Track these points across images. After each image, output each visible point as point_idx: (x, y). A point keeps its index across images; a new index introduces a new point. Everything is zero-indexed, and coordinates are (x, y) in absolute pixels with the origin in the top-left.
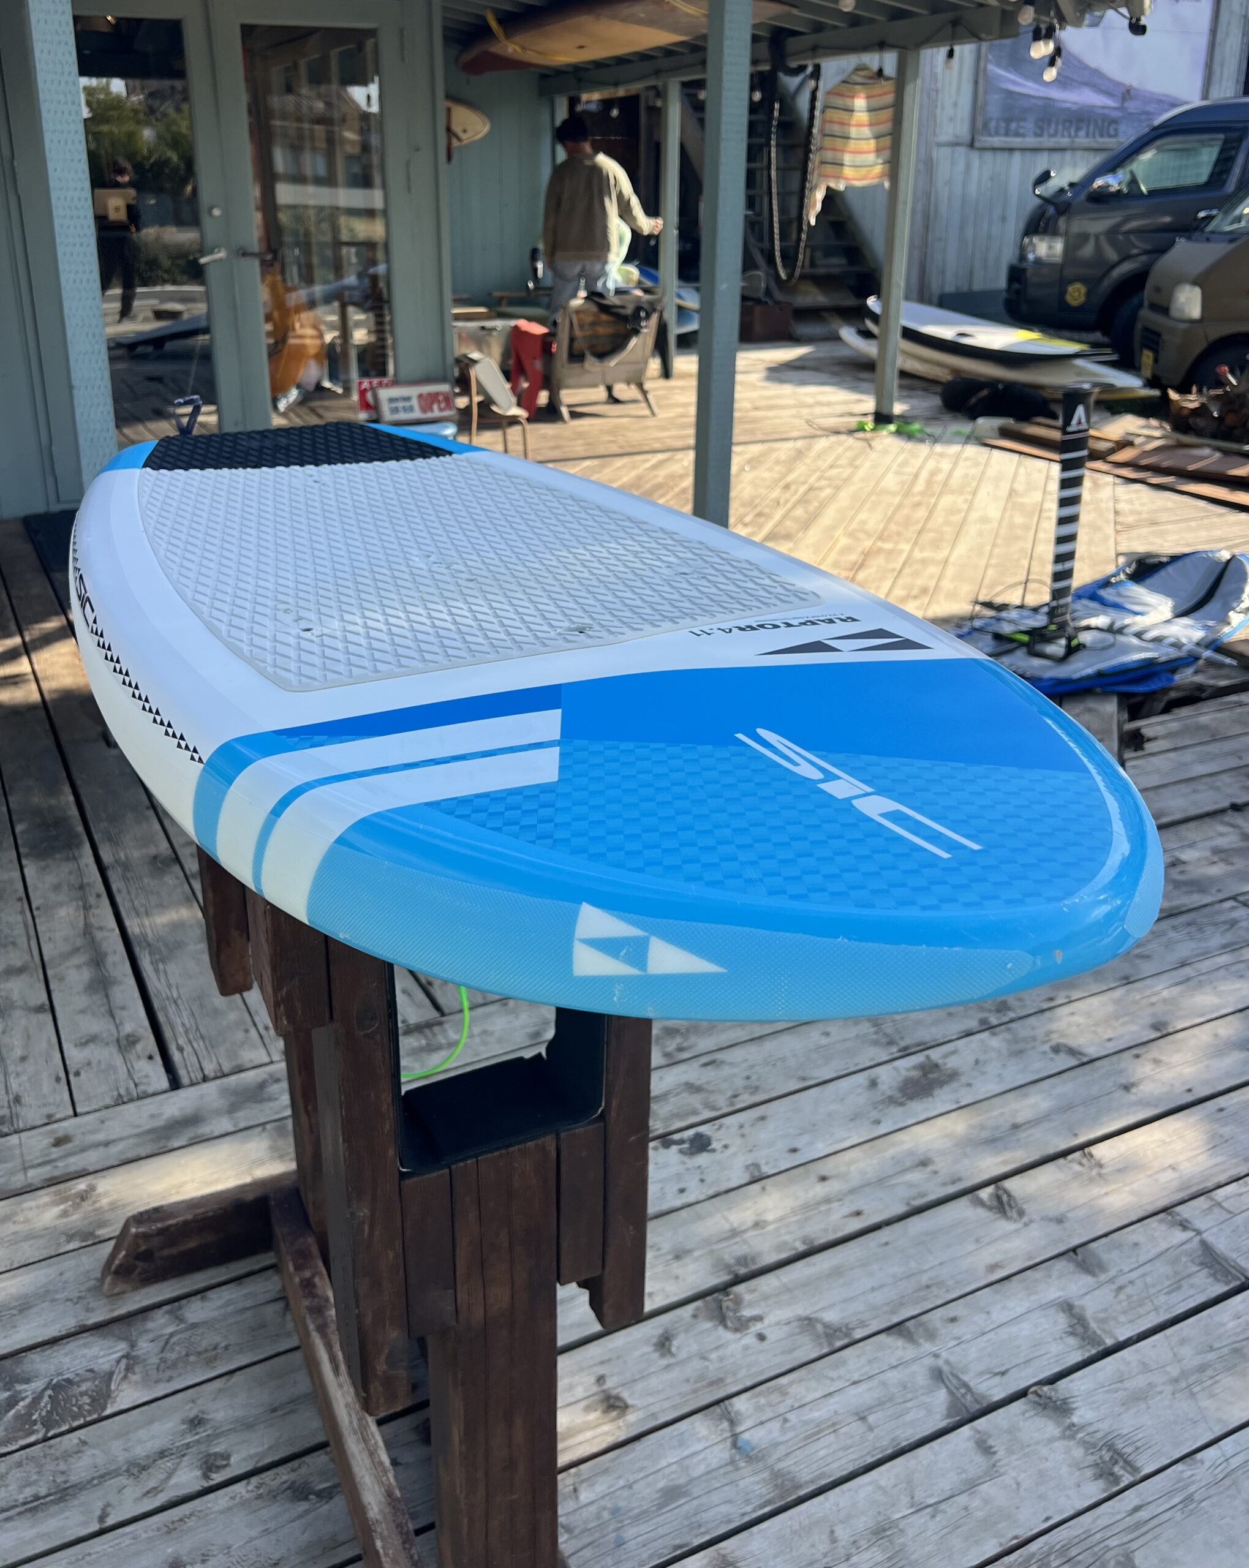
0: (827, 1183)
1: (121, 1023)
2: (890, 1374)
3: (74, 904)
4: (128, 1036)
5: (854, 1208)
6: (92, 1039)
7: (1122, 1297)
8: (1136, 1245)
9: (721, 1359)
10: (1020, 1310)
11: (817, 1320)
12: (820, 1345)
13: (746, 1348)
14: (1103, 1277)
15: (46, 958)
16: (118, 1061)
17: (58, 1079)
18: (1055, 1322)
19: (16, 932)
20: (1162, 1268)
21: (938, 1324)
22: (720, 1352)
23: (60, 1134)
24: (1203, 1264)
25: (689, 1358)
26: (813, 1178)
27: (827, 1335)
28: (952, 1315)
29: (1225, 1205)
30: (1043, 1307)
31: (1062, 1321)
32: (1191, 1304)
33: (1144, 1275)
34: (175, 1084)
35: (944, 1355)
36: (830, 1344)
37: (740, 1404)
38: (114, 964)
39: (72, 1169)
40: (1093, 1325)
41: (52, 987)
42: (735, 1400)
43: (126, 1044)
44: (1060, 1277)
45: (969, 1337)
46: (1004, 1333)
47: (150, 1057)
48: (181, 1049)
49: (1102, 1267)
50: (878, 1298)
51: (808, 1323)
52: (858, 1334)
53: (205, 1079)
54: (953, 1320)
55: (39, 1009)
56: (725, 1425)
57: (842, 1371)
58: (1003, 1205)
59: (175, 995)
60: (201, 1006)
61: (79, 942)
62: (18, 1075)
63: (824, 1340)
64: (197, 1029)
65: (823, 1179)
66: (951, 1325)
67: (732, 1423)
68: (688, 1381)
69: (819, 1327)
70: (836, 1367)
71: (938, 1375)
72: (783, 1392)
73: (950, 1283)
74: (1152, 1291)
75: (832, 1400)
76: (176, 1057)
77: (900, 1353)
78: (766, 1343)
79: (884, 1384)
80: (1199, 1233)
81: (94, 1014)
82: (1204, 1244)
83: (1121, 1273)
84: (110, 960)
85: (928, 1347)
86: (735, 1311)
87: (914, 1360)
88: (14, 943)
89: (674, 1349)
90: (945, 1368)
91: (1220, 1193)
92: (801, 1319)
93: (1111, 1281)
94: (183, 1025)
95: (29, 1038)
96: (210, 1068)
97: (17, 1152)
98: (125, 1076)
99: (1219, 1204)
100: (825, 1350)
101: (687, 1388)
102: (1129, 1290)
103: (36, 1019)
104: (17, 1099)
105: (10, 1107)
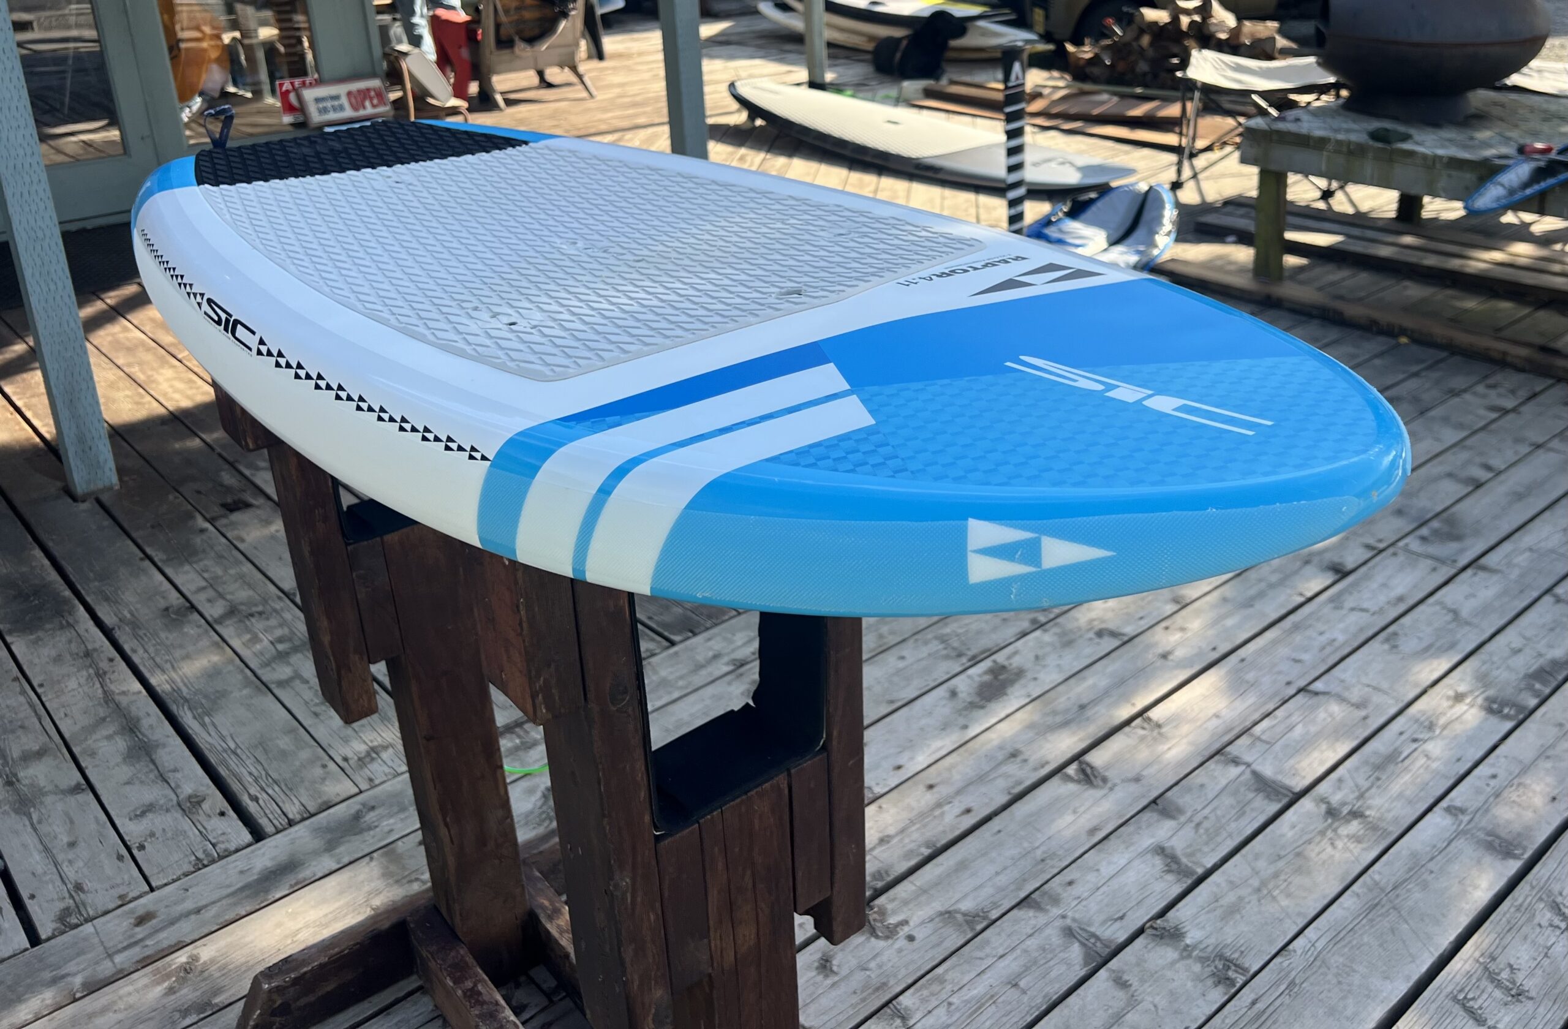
0: (935, 790)
1: (178, 786)
2: (1028, 942)
3: (84, 673)
4: (190, 797)
5: (963, 807)
6: (148, 809)
7: (1201, 831)
8: (1202, 786)
9: (880, 966)
10: (1123, 862)
11: (957, 911)
12: (964, 932)
13: (900, 951)
14: (1183, 819)
15: (67, 736)
16: (186, 824)
17: (120, 858)
18: (1154, 866)
19: (21, 715)
20: (1227, 801)
21: (1060, 890)
22: (878, 960)
23: (141, 912)
24: (1258, 790)
25: (852, 972)
26: (922, 788)
27: (967, 922)
28: (1068, 879)
29: (1264, 737)
30: (1142, 854)
31: (1158, 862)
32: (1256, 825)
33: (1214, 810)
34: (258, 835)
35: (1070, 914)
36: (972, 929)
37: (906, 1000)
38: (151, 726)
39: (165, 944)
40: (1184, 860)
41: (83, 765)
42: (901, 998)
43: (191, 806)
44: (1149, 826)
45: (1086, 894)
46: (1114, 884)
47: (222, 814)
48: (255, 799)
49: (1180, 811)
50: (1003, 880)
51: (948, 915)
52: (994, 915)
53: (291, 823)
54: (1070, 883)
55: (76, 790)
56: (898, 1022)
57: (988, 950)
58: (1089, 777)
59: (232, 746)
60: (266, 751)
61: (102, 712)
62: (71, 862)
63: (966, 927)
64: (267, 774)
65: (931, 787)
66: (1069, 888)
67: (904, 1018)
68: (855, 993)
69: (959, 916)
70: (981, 948)
71: (1069, 933)
72: (941, 980)
73: (1061, 852)
74: (1224, 821)
75: (985, 977)
76: (252, 807)
77: (1033, 922)
78: (915, 943)
79: (1025, 951)
80: (1248, 765)
81: (142, 782)
82: (1255, 774)
83: (1196, 812)
84: (145, 723)
85: (1055, 911)
86: (882, 921)
87: (1047, 925)
88: (22, 727)
89: (835, 968)
90: (1074, 926)
91: (1258, 730)
92: (941, 914)
93: (1190, 820)
94: (250, 774)
95: (72, 822)
96: (293, 811)
97: (96, 940)
98: (199, 838)
99: (1259, 739)
100: (970, 935)
101: (855, 999)
102: (1206, 824)
103: (72, 801)
104: (79, 887)
105: (72, 897)
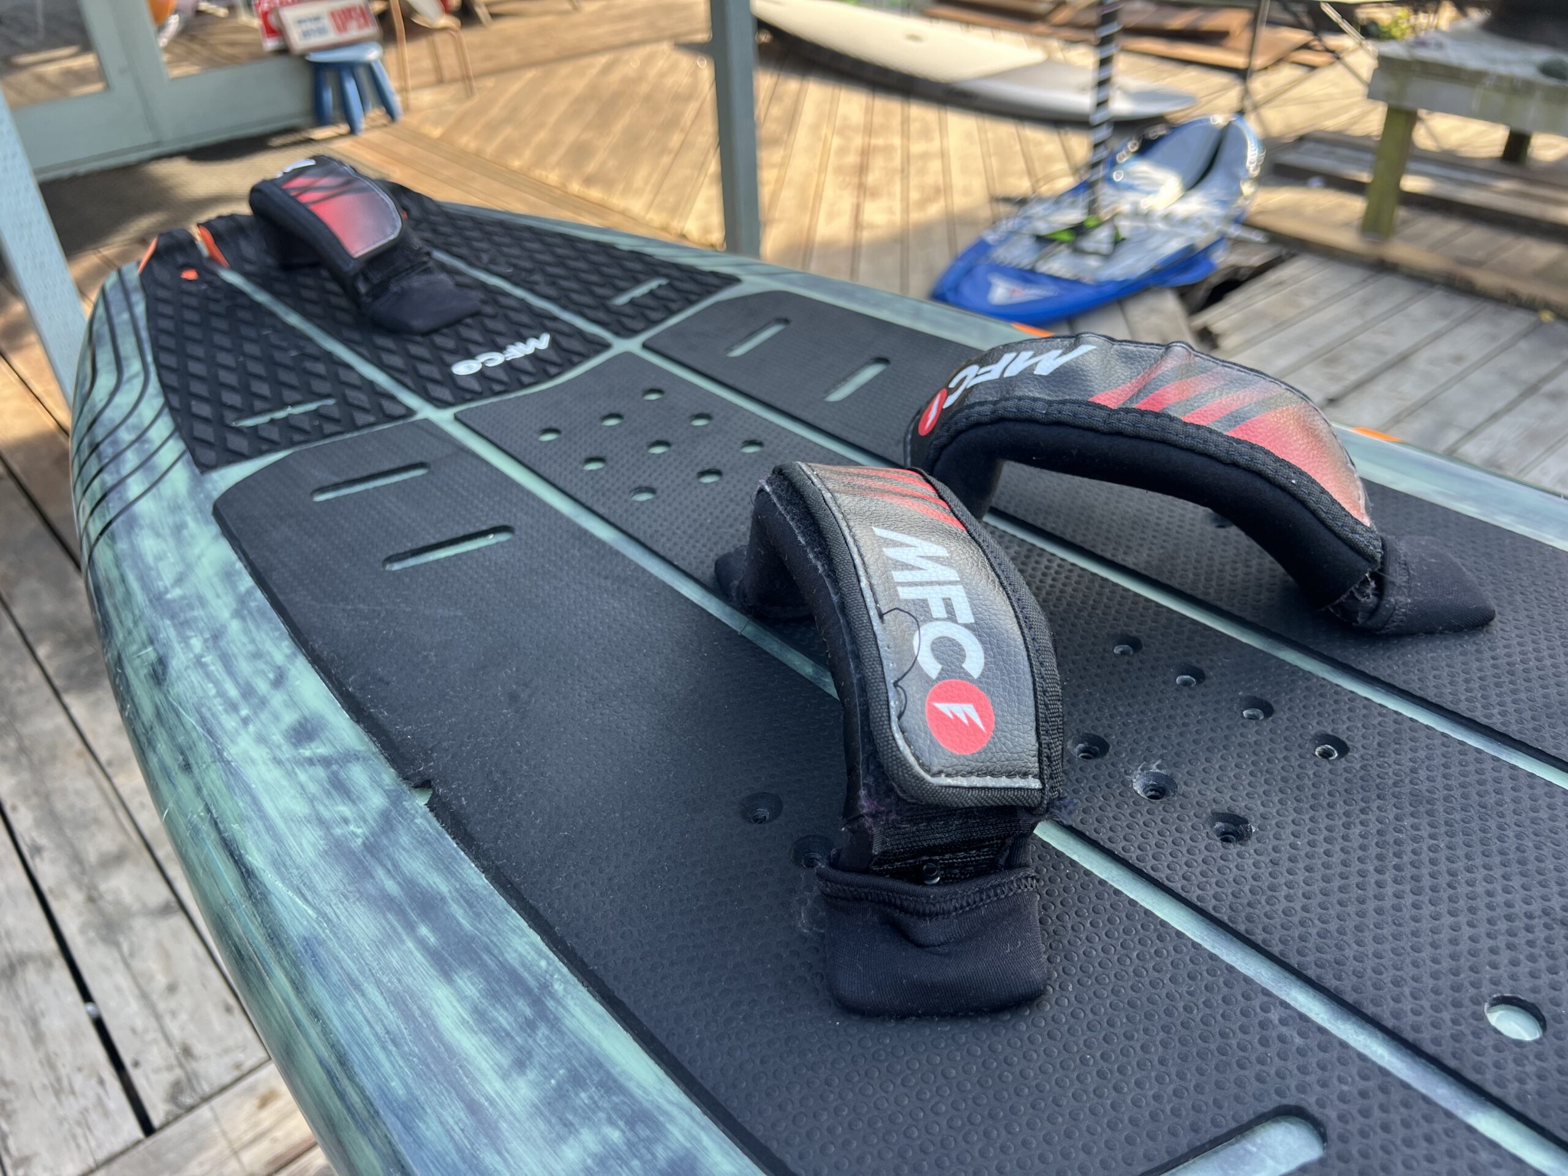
19: (94, 805)
23: (262, 1090)
41: (170, 875)
55: (164, 911)
62: (174, 1014)
88: (96, 820)
95: (167, 955)
97: (217, 1130)
103: (166, 925)
104: (187, 1052)
105: (181, 1065)
